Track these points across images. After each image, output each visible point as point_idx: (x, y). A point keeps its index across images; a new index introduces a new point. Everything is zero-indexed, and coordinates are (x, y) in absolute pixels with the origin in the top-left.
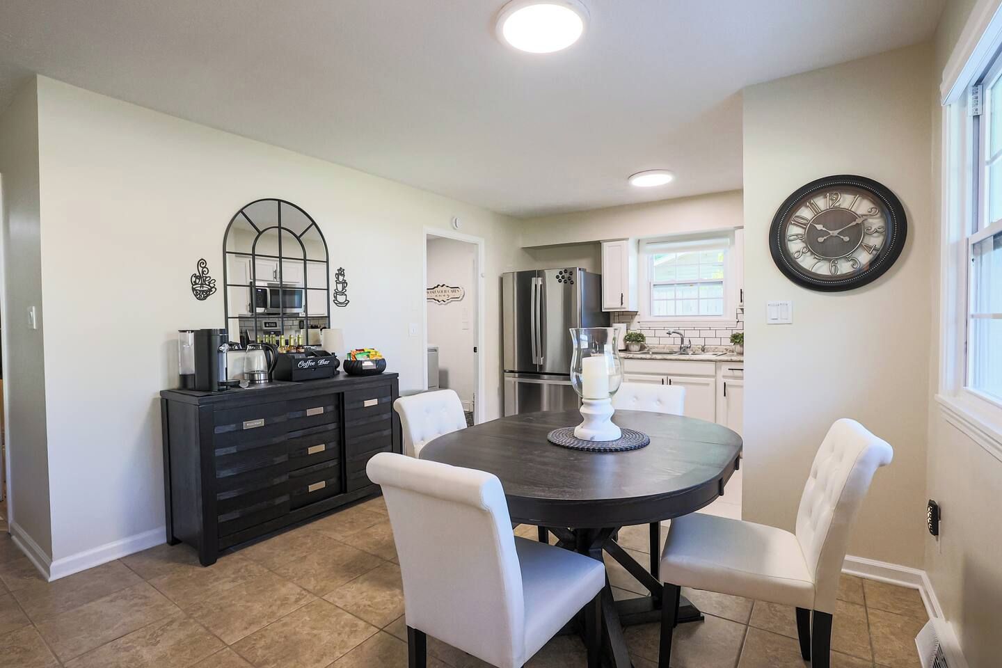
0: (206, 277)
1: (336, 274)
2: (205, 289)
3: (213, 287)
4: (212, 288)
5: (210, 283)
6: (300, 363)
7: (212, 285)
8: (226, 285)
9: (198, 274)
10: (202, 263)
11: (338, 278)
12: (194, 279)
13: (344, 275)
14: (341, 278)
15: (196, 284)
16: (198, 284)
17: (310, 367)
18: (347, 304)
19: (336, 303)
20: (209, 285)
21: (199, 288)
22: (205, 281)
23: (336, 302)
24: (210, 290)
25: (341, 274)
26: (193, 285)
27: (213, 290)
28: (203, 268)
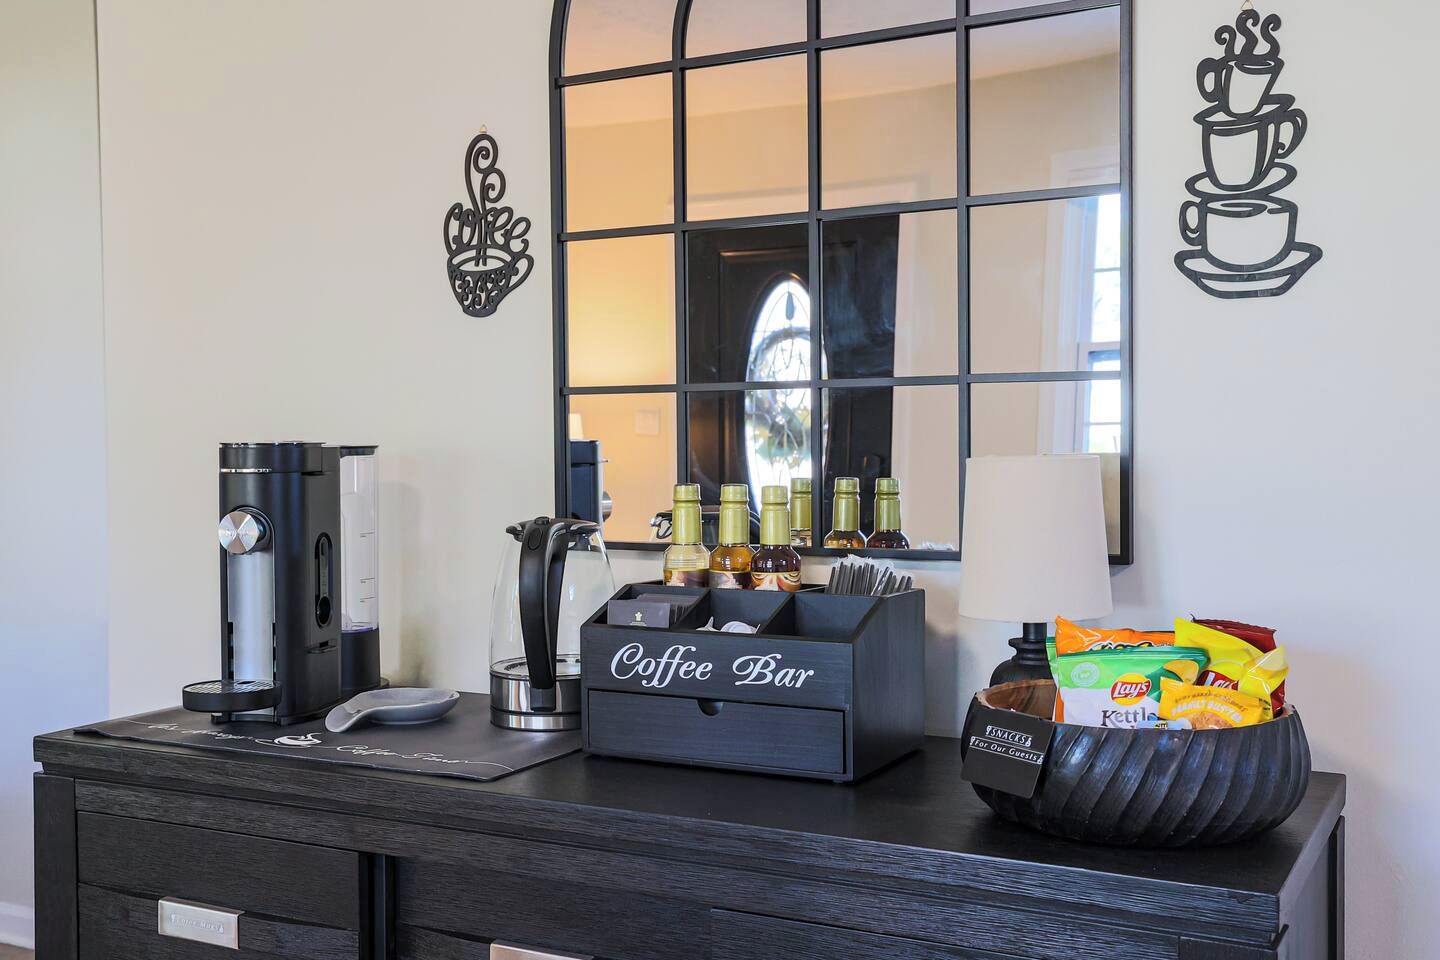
0: (498, 213)
1: (1205, 66)
2: (493, 264)
3: (522, 254)
4: (516, 257)
5: (508, 236)
6: (622, 653)
7: (516, 246)
8: (561, 239)
9: (468, 205)
10: (481, 152)
11: (1220, 97)
12: (454, 225)
13: (1272, 64)
14: (1246, 91)
15: (464, 248)
16: (468, 247)
17: (679, 690)
18: (1295, 273)
19: (1196, 277)
20: (506, 248)
21: (470, 267)
22: (491, 228)
23: (1198, 265)
24: (510, 269)
25: (1248, 61)
26: (453, 254)
27: (522, 265)
28: (486, 173)
